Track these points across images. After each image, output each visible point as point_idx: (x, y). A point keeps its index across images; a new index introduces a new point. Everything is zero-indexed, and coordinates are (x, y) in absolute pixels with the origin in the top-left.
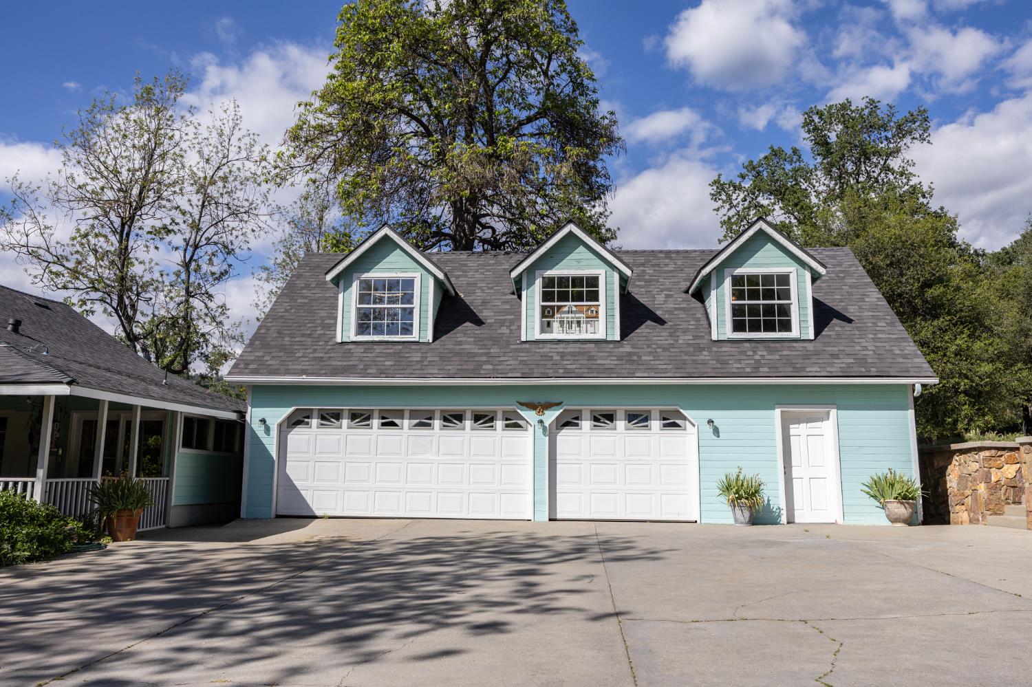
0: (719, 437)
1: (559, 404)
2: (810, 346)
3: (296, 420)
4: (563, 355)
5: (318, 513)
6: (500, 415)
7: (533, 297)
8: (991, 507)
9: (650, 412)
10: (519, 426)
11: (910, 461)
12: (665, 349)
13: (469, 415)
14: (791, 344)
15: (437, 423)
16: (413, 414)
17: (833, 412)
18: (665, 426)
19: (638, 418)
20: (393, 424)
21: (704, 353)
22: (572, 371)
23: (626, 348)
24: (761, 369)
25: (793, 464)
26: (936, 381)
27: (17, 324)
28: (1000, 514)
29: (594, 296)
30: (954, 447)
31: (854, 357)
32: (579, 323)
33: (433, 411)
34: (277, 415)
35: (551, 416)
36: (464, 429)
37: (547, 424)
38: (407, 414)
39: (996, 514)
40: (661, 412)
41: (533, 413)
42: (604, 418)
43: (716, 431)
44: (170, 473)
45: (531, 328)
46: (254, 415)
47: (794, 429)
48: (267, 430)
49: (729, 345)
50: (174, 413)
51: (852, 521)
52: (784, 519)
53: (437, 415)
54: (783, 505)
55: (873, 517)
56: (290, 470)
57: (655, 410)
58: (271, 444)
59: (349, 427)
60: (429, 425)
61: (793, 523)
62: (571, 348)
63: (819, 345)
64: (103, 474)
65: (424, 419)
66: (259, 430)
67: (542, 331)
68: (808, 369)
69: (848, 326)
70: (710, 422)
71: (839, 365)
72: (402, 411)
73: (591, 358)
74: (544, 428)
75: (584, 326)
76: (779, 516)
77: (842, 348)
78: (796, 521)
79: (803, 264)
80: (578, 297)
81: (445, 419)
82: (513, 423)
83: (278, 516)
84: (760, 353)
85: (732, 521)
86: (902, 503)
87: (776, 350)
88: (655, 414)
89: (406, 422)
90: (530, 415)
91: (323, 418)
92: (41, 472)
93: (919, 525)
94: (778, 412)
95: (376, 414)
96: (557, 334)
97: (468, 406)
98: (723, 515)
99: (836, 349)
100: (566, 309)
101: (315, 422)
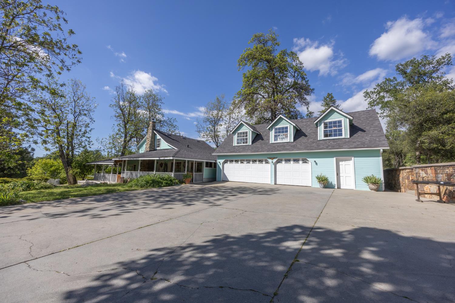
0: (317, 165)
1: (277, 158)
2: (347, 140)
3: (225, 162)
4: (278, 146)
5: (230, 181)
6: (264, 160)
7: (272, 133)
8: (409, 187)
9: (299, 159)
10: (268, 163)
11: (380, 172)
12: (304, 143)
13: (257, 160)
14: (342, 140)
15: (251, 162)
16: (247, 160)
17: (353, 158)
18: (303, 162)
19: (296, 161)
20: (243, 163)
21: (314, 144)
22: (279, 150)
23: (295, 144)
24: (329, 147)
25: (341, 172)
26: (389, 148)
27: (188, 146)
28: (413, 190)
29: (287, 131)
30: (400, 168)
31: (361, 142)
32: (284, 138)
33: (250, 160)
34: (222, 161)
35: (275, 160)
36: (256, 163)
37: (274, 162)
38: (245, 161)
39: (411, 190)
40: (302, 159)
41: (271, 160)
42: (288, 161)
43: (316, 164)
44: (203, 172)
45: (272, 140)
46: (218, 161)
47: (341, 163)
48: (220, 164)
49: (323, 141)
50: (203, 162)
51: (358, 189)
52: (336, 187)
53: (251, 160)
54: (336, 183)
55: (366, 188)
56: (225, 172)
57: (301, 158)
58: (221, 166)
59: (235, 163)
60: (250, 163)
61: (340, 188)
62: (281, 144)
63: (350, 139)
64: (187, 172)
65: (248, 162)
66: (219, 164)
67: (275, 141)
68: (344, 147)
69: (363, 133)
70: (315, 161)
71: (354, 145)
72: (244, 160)
73: (285, 146)
74: (273, 163)
75: (285, 139)
76: (335, 186)
77: (358, 140)
78: (341, 188)
79: (346, 117)
80: (283, 132)
81: (253, 161)
82: (267, 162)
83: (223, 181)
84: (330, 143)
85: (319, 187)
86: (373, 185)
87: (336, 141)
88: (301, 159)
89: (245, 162)
90: (270, 161)
91: (230, 162)
92: (173, 172)
93: (383, 191)
94: (335, 159)
95: (239, 161)
96: (279, 141)
97: (257, 158)
98: (317, 185)
99: (356, 140)
100: (281, 135)
101: (229, 162)
